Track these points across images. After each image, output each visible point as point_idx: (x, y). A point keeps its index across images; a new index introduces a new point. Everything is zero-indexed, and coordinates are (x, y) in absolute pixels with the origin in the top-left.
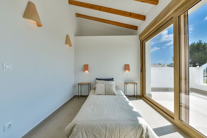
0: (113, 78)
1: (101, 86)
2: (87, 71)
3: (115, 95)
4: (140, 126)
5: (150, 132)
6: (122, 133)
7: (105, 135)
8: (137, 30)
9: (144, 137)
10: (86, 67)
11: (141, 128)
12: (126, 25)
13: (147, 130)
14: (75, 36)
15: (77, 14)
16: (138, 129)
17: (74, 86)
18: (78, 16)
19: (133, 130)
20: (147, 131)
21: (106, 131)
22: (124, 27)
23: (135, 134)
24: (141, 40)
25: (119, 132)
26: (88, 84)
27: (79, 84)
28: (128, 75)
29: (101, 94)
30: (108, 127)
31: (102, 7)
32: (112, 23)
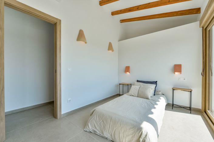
0: (157, 82)
1: (136, 87)
2: (128, 73)
3: (148, 99)
4: (140, 129)
5: (148, 138)
6: (121, 127)
7: (110, 124)
8: (200, 13)
9: (141, 141)
10: (127, 69)
11: (140, 131)
12: (180, 13)
13: (146, 135)
14: (119, 41)
15: (121, 20)
16: (137, 131)
17: (117, 86)
18: (122, 22)
19: (132, 129)
20: (146, 137)
21: (111, 121)
22: (176, 16)
23: (133, 133)
24: (203, 27)
25: (119, 126)
26: (128, 85)
27: (120, 84)
28: (179, 79)
29: (134, 95)
30: (113, 118)
31: (140, 5)
32: (157, 16)
